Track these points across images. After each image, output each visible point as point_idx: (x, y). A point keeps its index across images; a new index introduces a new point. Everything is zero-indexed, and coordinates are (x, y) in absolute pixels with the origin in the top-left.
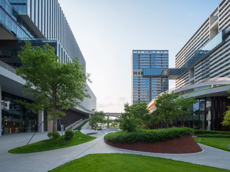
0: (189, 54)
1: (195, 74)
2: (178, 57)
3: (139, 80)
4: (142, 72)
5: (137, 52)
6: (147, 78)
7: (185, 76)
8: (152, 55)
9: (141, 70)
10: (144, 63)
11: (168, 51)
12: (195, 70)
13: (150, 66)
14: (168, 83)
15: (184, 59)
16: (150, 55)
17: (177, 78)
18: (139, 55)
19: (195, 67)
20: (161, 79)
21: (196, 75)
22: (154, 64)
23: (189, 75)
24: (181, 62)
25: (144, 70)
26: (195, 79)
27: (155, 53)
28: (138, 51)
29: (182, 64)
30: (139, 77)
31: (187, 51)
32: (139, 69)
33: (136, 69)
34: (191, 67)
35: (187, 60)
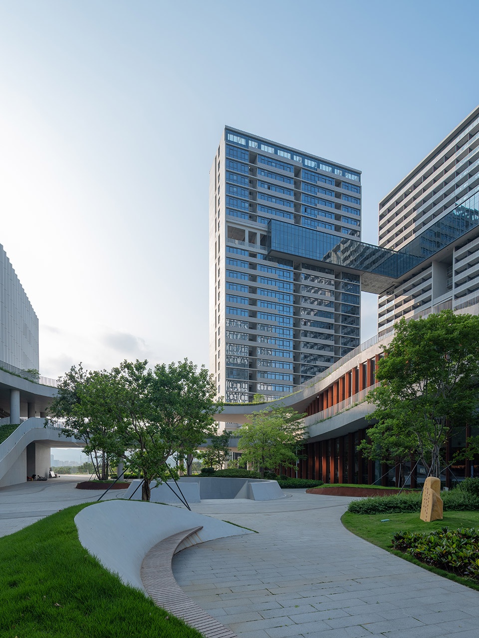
0: (435, 204)
1: (456, 279)
2: (389, 210)
3: (253, 266)
4: (265, 236)
5: (243, 142)
6: (282, 266)
7: (414, 286)
8: (302, 174)
9: (260, 227)
10: (274, 200)
11: (358, 174)
12: (456, 266)
13: (297, 218)
14: (359, 303)
15: (415, 220)
16: (297, 172)
17: (387, 287)
18: (253, 158)
19: (456, 255)
20: (335, 282)
21: (457, 285)
22: (309, 210)
23: (431, 282)
24: (401, 231)
25: (273, 226)
26: (453, 297)
27: (314, 168)
28: (248, 137)
29: (405, 238)
30: (253, 255)
31: (424, 190)
32: (252, 218)
33: (239, 213)
34: (441, 253)
35: (424, 224)
